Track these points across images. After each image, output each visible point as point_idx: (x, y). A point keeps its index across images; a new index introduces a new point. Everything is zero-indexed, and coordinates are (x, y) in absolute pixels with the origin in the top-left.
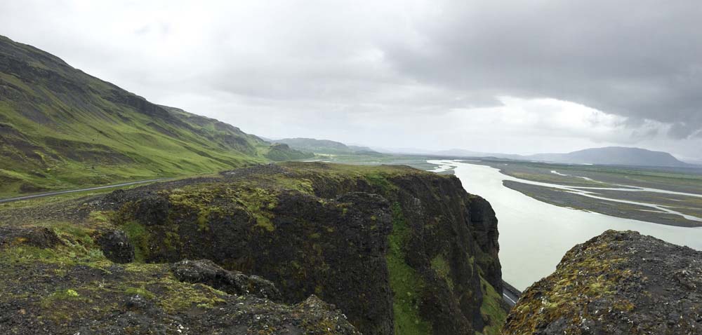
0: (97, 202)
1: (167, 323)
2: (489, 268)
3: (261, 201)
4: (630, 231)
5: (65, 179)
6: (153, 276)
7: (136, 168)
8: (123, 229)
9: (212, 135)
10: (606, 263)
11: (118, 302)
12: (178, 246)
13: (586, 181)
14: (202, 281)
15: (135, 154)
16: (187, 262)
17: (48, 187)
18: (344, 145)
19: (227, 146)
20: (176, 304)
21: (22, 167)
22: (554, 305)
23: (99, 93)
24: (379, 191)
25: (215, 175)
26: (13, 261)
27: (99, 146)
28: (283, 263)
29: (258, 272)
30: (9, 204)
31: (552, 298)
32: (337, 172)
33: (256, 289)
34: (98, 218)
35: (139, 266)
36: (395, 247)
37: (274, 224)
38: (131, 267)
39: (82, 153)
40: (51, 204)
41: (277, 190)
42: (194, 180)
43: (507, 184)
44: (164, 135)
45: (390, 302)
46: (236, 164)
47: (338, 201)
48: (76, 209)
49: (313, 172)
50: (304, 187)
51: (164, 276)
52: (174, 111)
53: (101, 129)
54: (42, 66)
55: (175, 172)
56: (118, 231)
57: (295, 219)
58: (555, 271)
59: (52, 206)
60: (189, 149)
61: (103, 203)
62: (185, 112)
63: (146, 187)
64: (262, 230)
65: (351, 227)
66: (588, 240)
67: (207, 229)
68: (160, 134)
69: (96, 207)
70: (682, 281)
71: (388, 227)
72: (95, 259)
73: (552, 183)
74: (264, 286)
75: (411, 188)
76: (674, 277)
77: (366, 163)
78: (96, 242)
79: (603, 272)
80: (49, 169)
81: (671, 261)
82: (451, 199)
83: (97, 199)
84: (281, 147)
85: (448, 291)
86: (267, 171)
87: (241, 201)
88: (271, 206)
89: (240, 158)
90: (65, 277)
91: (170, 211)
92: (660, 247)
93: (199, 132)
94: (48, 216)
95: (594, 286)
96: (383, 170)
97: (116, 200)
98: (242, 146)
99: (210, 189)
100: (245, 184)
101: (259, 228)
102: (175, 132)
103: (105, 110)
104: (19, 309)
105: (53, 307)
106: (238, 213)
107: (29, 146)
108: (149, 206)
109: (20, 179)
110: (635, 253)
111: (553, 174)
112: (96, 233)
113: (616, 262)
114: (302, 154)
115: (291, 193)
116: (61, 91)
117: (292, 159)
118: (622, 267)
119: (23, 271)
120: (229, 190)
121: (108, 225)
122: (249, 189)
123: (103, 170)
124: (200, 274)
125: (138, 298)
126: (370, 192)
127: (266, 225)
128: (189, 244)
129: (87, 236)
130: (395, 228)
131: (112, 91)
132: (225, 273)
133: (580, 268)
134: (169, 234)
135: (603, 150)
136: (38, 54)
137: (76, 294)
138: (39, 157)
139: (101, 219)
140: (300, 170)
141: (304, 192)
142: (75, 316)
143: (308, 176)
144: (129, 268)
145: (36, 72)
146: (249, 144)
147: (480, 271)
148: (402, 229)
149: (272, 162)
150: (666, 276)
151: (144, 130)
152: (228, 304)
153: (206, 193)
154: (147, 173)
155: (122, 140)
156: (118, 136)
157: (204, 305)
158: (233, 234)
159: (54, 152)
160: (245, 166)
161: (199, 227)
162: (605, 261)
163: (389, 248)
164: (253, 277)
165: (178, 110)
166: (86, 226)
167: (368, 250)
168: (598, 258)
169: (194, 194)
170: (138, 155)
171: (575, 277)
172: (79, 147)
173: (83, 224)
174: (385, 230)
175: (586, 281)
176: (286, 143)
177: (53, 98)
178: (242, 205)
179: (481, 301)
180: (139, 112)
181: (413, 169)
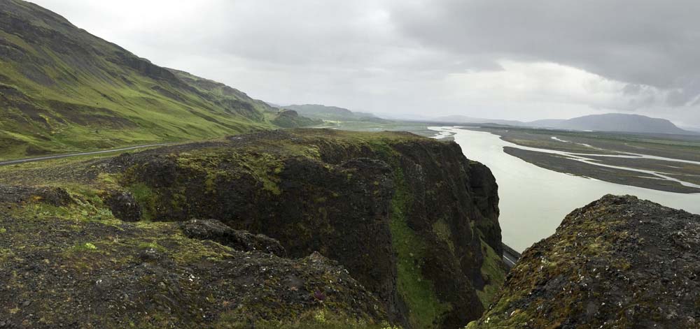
0: (105, 165)
1: (180, 273)
2: (490, 232)
3: (267, 166)
4: (628, 196)
5: (70, 143)
6: (164, 232)
7: (139, 132)
8: (130, 191)
9: (220, 100)
10: (604, 226)
11: (134, 255)
12: (185, 206)
13: (587, 148)
14: (210, 238)
15: (137, 118)
16: (195, 221)
17: (53, 150)
18: (350, 112)
19: (233, 111)
20: (186, 257)
21: (28, 130)
22: (554, 264)
23: (103, 55)
24: (382, 156)
25: (222, 139)
26: (31, 217)
27: (103, 110)
28: (289, 225)
29: (264, 232)
30: (19, 165)
31: (551, 257)
32: (343, 138)
33: (262, 246)
34: (106, 179)
35: (149, 224)
36: (398, 211)
37: (280, 188)
38: (141, 225)
39: (87, 117)
40: (59, 166)
41: (284, 155)
42: (202, 144)
43: (507, 150)
44: (170, 99)
45: (392, 261)
46: (242, 129)
47: (343, 166)
48: (84, 171)
49: (320, 138)
50: (311, 153)
51: (174, 233)
52: (180, 74)
53: (105, 93)
54: (45, 26)
55: (180, 137)
56: (125, 192)
57: (302, 184)
58: (554, 233)
59: (60, 168)
60: (195, 113)
61: (110, 166)
62: (192, 75)
63: (153, 150)
64: (269, 194)
65: (355, 192)
66: (587, 204)
67: (214, 191)
68: (165, 97)
69: (104, 170)
70: (677, 241)
71: (390, 192)
72: (107, 217)
73: (554, 149)
74: (270, 244)
75: (412, 154)
76: (669, 239)
77: (371, 130)
78: (105, 202)
79: (601, 233)
80: (53, 132)
81: (667, 223)
82: (452, 165)
83: (105, 162)
84: (289, 114)
85: (449, 252)
86: (274, 136)
87: (248, 166)
88: (278, 170)
89: (246, 124)
90: (82, 232)
91: (178, 174)
92: (657, 211)
93: (206, 96)
94: (58, 177)
95: (593, 246)
96: (386, 136)
97: (122, 163)
98: (248, 112)
99: (216, 153)
100: (252, 149)
101: (266, 191)
102: (181, 97)
103: (108, 72)
104: (43, 259)
105: (73, 257)
106: (244, 176)
107: (33, 109)
108: (157, 169)
109: (25, 142)
110: (633, 216)
111: (554, 141)
112: (105, 194)
113: (613, 224)
114: (311, 120)
115: (298, 159)
116: (65, 52)
117: (300, 125)
118: (619, 229)
119: (42, 226)
120: (236, 155)
121: (116, 186)
122: (255, 154)
123: (107, 134)
124: (209, 232)
125: (152, 251)
126: (372, 158)
127: (273, 189)
128: (196, 205)
129: (97, 197)
130: (398, 193)
131: (117, 53)
132: (232, 232)
133: (579, 230)
134: (176, 195)
135: (604, 116)
136: (41, 12)
137: (94, 247)
138: (43, 120)
139: (109, 181)
140: (308, 137)
141: (311, 157)
142: (95, 266)
143: (316, 142)
144: (139, 226)
145: (39, 31)
146: (254, 109)
147: (481, 234)
148: (405, 194)
149: (278, 128)
150: (662, 237)
151: (148, 94)
152: (236, 259)
153: (213, 157)
154: (152, 138)
155: (125, 105)
156: (121, 100)
157: (213, 258)
158: (239, 197)
159: (58, 115)
160: (252, 131)
161: (206, 190)
162: (604, 223)
163: (392, 212)
164: (260, 236)
165: (185, 73)
166: (95, 187)
167: (372, 214)
168: (597, 220)
169: (202, 158)
170: (141, 119)
171: (574, 238)
172: (83, 111)
173: (92, 185)
174: (387, 195)
175: (584, 242)
176: (293, 109)
177: (56, 59)
178: (248, 169)
179: (482, 262)
180: (143, 75)
181: (415, 135)
